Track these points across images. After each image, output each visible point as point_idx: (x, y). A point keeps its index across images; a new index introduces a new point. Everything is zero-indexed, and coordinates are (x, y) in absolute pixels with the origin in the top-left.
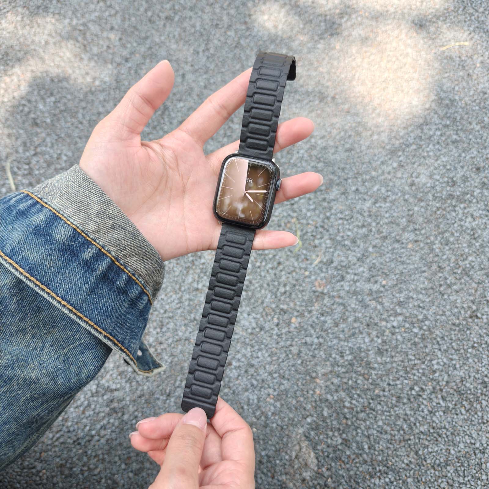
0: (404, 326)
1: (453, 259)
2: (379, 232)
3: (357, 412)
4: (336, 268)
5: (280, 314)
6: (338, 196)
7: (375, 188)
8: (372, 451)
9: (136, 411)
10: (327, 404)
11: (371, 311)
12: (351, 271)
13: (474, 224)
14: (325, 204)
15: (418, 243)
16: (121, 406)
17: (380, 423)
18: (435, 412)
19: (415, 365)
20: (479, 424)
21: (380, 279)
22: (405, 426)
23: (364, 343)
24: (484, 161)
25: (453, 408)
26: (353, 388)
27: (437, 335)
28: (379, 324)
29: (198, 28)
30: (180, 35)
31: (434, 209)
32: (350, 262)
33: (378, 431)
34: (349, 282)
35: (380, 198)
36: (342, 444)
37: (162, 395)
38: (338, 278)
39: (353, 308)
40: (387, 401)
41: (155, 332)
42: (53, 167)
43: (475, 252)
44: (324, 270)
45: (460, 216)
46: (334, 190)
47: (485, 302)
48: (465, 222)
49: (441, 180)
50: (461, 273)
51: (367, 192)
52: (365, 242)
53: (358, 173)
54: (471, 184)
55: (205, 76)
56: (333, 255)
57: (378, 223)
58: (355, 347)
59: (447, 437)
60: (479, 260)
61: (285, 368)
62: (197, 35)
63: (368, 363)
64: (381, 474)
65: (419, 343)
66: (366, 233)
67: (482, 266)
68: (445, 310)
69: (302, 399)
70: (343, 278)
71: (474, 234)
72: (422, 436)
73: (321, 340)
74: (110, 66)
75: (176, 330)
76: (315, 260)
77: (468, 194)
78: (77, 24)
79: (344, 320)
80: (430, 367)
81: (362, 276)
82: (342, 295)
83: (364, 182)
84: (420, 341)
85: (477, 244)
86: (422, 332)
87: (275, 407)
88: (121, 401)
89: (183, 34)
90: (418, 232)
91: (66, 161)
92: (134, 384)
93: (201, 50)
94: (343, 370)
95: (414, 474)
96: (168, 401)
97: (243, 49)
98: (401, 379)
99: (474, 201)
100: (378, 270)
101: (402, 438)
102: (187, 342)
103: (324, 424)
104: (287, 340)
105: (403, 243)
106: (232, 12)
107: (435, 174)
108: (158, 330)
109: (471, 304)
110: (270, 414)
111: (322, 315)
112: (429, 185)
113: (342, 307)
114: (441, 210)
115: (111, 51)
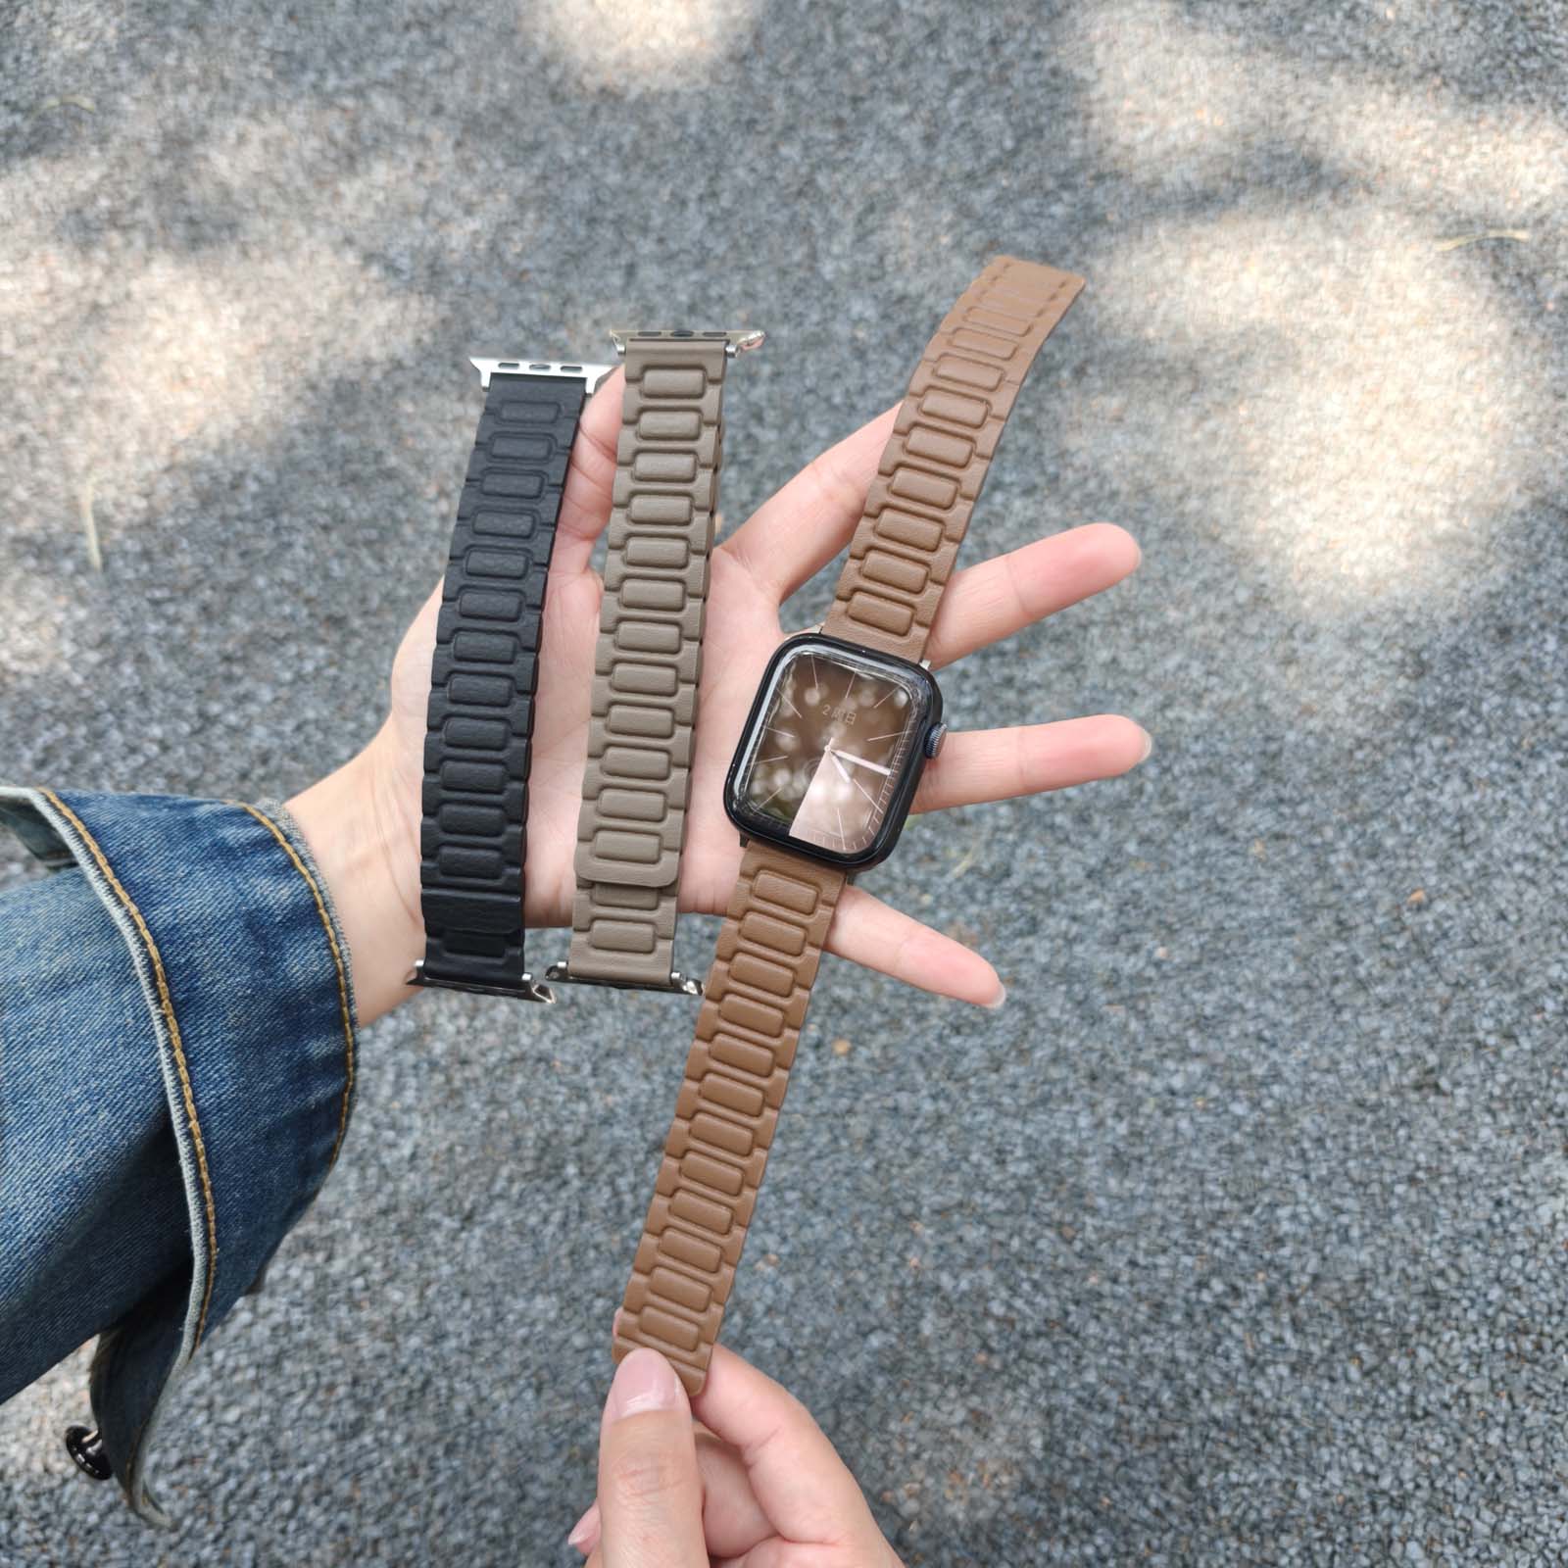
0: (1204, 1093)
1: (1387, 901)
2: (1166, 796)
3: (1025, 1336)
4: (1017, 894)
5: (829, 1014)
6: (1053, 676)
7: (1171, 663)
8: (1055, 1458)
9: (368, 1251)
10: (936, 1300)
11: (1108, 1036)
12: (1063, 908)
13: (1466, 801)
14: (1010, 696)
15: (1283, 843)
16: (326, 1232)
17: (1091, 1377)
18: (1267, 1363)
19: (1221, 1214)
20: (1400, 1417)
21: (1149, 941)
22: (1166, 1396)
23: (1075, 1129)
24: (1526, 609)
25: (1323, 1360)
26: (1021, 1262)
27: (1302, 1131)
28: (1128, 1078)
29: (693, 129)
30: (636, 144)
31: (1348, 743)
32: (1062, 878)
33: (1080, 1400)
34: (1052, 939)
35: (1183, 692)
36: (963, 1424)
37: (450, 1214)
38: (1019, 924)
39: (1051, 1021)
40: (1120, 1314)
41: (451, 1028)
42: (216, 511)
43: (1458, 889)
44: (980, 895)
45: (1425, 773)
46: (1044, 654)
47: (1469, 1046)
48: (1441, 792)
49: (1381, 656)
50: (1406, 949)
51: (1144, 671)
52: (1118, 825)
53: (1123, 611)
54: (1476, 677)
55: (694, 276)
56: (1012, 854)
57: (1166, 770)
58: (1045, 1140)
59: (1293, 1444)
60: (1467, 912)
61: (823, 1179)
62: (688, 148)
63: (1079, 1193)
64: (1074, 1531)
65: (1242, 1149)
66: (1125, 795)
67: (1476, 935)
68: (1338, 1056)
69: (861, 1277)
70: (1034, 927)
71: (1463, 833)
72: (1213, 1433)
73: (943, 1106)
74: (418, 224)
75: (515, 1029)
76: (956, 862)
77: (1460, 705)
78: (337, 90)
79: (1021, 1052)
80: (1268, 1225)
81: (1094, 926)
82: (1024, 976)
83: (1139, 637)
84: (1248, 1143)
85: (1469, 865)
86: (1256, 1116)
87: (778, 1291)
88: (330, 1218)
89: (645, 144)
90: (1286, 810)
91: (255, 497)
92: (372, 1171)
93: (692, 194)
94: (999, 1204)
95: (1175, 1543)
96: (464, 1235)
97: (821, 201)
98: (1174, 1250)
99: (1479, 729)
100: (1148, 914)
101: (1151, 1430)
102: (542, 1066)
103: (921, 1359)
104: (840, 1094)
105: (1234, 839)
106: (803, 85)
107: (1364, 635)
108: (463, 1022)
109: (1422, 1048)
110: (759, 1308)
111: (957, 1030)
112: (1340, 667)
113: (1019, 1015)
114: (1368, 749)
115: (426, 179)
